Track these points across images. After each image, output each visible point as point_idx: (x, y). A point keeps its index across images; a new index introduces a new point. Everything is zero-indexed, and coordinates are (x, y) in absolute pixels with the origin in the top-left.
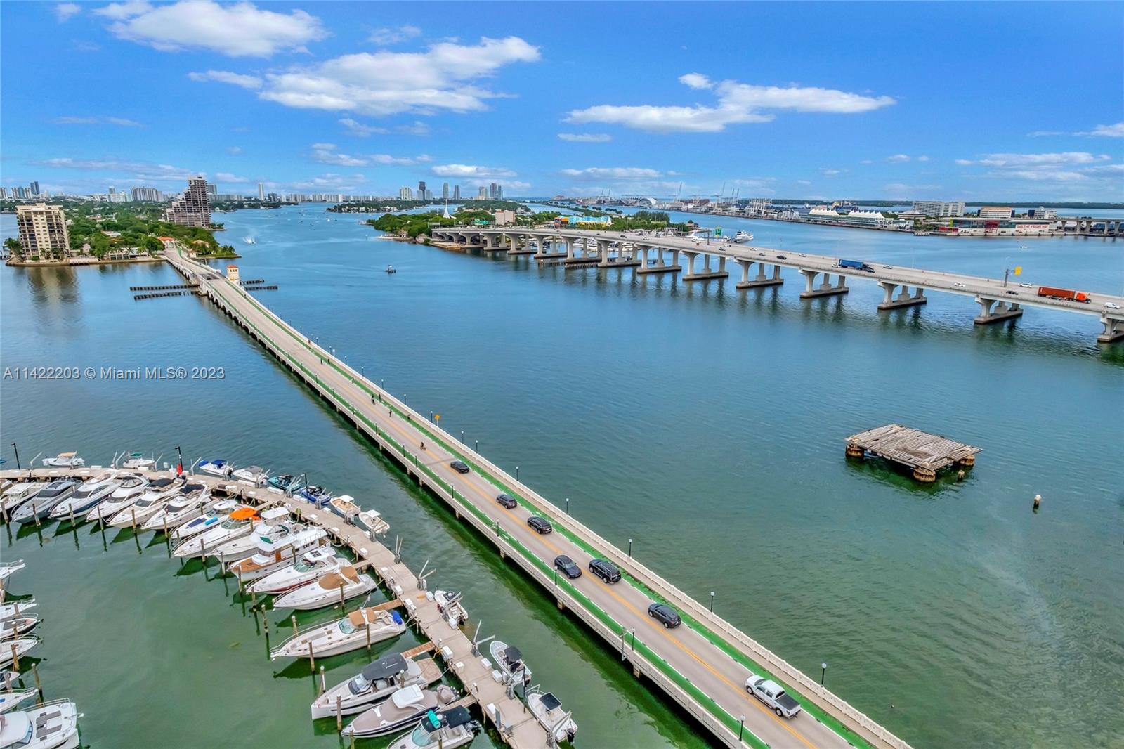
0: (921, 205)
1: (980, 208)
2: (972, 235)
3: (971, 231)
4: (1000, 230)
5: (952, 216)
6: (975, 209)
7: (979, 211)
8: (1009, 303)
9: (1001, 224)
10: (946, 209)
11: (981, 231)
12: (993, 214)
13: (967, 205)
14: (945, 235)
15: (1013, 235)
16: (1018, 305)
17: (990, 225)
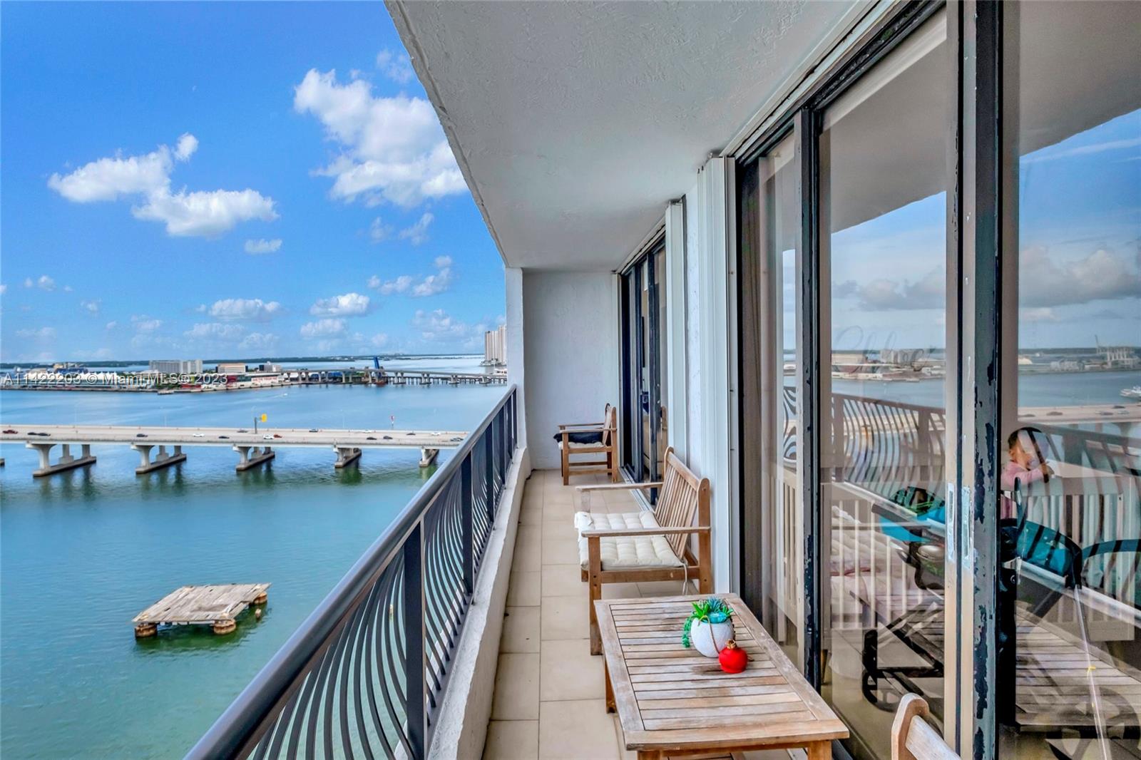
0: (159, 364)
1: (217, 365)
2: (215, 390)
3: (213, 386)
4: (239, 384)
5: (192, 373)
6: (213, 366)
7: (217, 368)
8: (262, 447)
9: (239, 378)
10: (185, 367)
11: (222, 386)
12: (231, 370)
13: (205, 362)
14: (190, 392)
15: (251, 388)
16: (269, 448)
17: (231, 379)
